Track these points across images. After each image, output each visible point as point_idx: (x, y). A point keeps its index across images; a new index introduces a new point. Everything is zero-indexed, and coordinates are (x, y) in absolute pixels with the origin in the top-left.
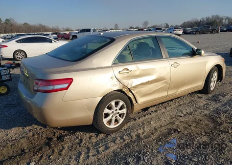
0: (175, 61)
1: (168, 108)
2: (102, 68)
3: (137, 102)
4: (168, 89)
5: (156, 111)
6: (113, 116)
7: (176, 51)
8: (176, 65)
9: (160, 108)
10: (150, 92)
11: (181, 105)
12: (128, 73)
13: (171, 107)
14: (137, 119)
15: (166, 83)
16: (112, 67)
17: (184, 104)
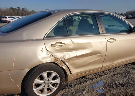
0: (112, 37)
1: (103, 77)
2: (31, 40)
3: (71, 73)
4: (104, 61)
5: (92, 79)
6: (45, 86)
7: (115, 28)
8: (112, 40)
9: (96, 76)
10: (85, 64)
11: (115, 75)
12: (62, 46)
13: (106, 76)
14: (73, 86)
15: (101, 56)
16: (43, 39)
17: (118, 74)
